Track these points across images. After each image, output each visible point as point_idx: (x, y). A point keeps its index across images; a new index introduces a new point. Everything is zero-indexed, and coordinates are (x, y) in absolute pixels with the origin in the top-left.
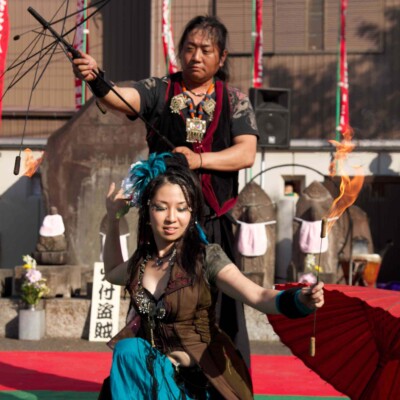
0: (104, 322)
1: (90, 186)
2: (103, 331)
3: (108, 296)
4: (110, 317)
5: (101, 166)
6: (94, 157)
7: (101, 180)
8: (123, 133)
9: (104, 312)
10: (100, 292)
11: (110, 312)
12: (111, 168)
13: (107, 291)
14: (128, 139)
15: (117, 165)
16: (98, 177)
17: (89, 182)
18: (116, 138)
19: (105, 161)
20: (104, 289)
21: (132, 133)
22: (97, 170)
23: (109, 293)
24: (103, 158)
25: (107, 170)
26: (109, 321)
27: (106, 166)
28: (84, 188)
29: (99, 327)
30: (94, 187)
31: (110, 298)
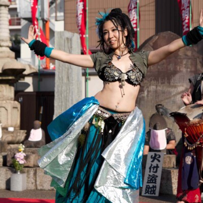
0: (151, 185)
1: (143, 97)
2: (150, 190)
3: (155, 170)
4: (155, 183)
5: (150, 85)
6: (146, 80)
7: (150, 94)
8: (163, 64)
9: (151, 179)
10: (150, 168)
11: (155, 180)
12: (156, 86)
13: (154, 167)
14: (167, 68)
15: (160, 84)
16: (148, 92)
17: (143, 95)
18: (159, 67)
19: (153, 82)
20: (153, 166)
21: (169, 64)
22: (148, 87)
23: (155, 169)
24: (151, 81)
25: (154, 87)
26: (154, 184)
27: (153, 85)
28: (140, 99)
29: (148, 187)
30: (146, 98)
31: (156, 172)
